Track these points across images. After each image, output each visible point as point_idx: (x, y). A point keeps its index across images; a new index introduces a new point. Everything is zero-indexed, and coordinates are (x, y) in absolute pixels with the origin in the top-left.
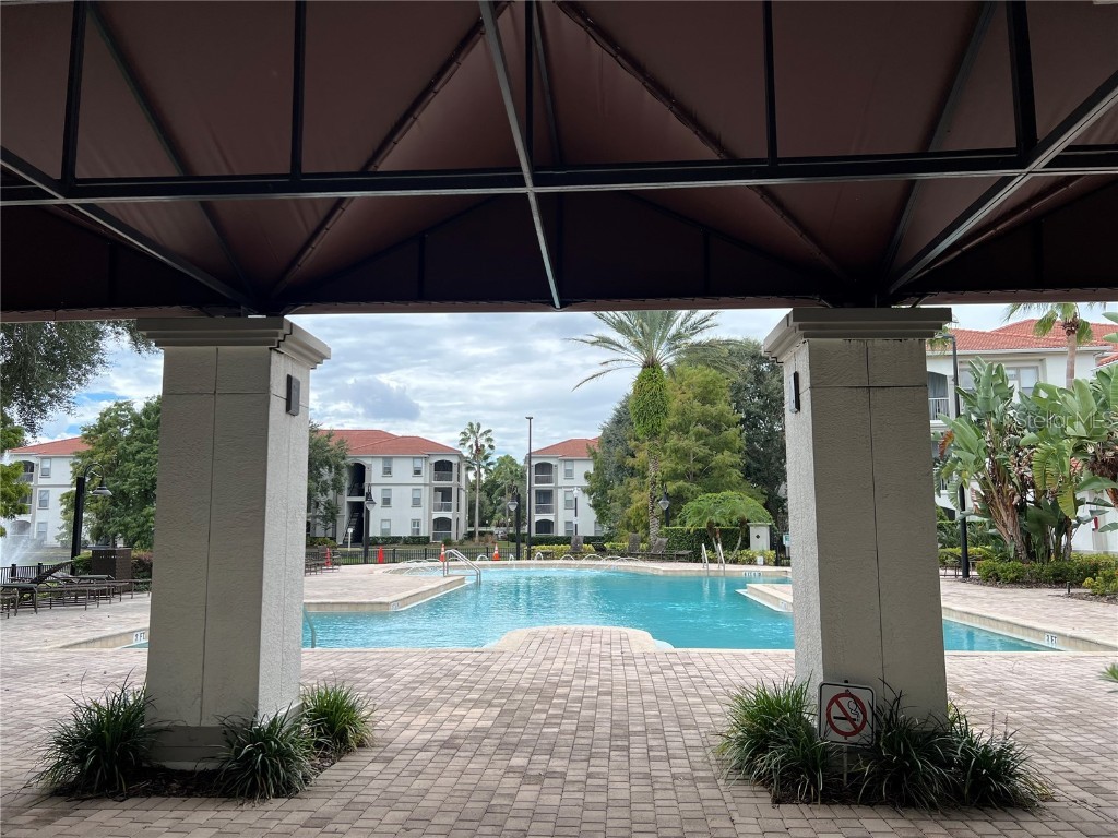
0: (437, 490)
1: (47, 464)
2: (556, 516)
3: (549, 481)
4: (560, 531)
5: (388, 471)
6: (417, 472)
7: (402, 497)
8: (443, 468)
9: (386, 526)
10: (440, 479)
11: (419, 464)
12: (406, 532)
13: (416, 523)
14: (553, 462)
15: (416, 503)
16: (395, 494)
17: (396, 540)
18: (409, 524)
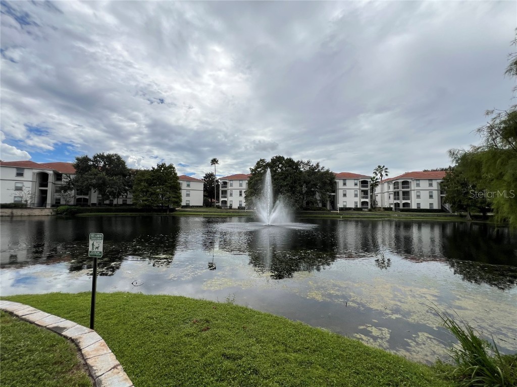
0: (362, 191)
1: (231, 182)
2: (411, 201)
3: (408, 188)
4: (414, 206)
5: (345, 184)
6: (356, 184)
7: (350, 194)
8: (364, 183)
9: (345, 204)
10: (363, 187)
11: (356, 181)
12: (353, 206)
13: (356, 203)
14: (409, 180)
15: (356, 195)
16: (348, 192)
17: (350, 209)
18: (354, 203)
